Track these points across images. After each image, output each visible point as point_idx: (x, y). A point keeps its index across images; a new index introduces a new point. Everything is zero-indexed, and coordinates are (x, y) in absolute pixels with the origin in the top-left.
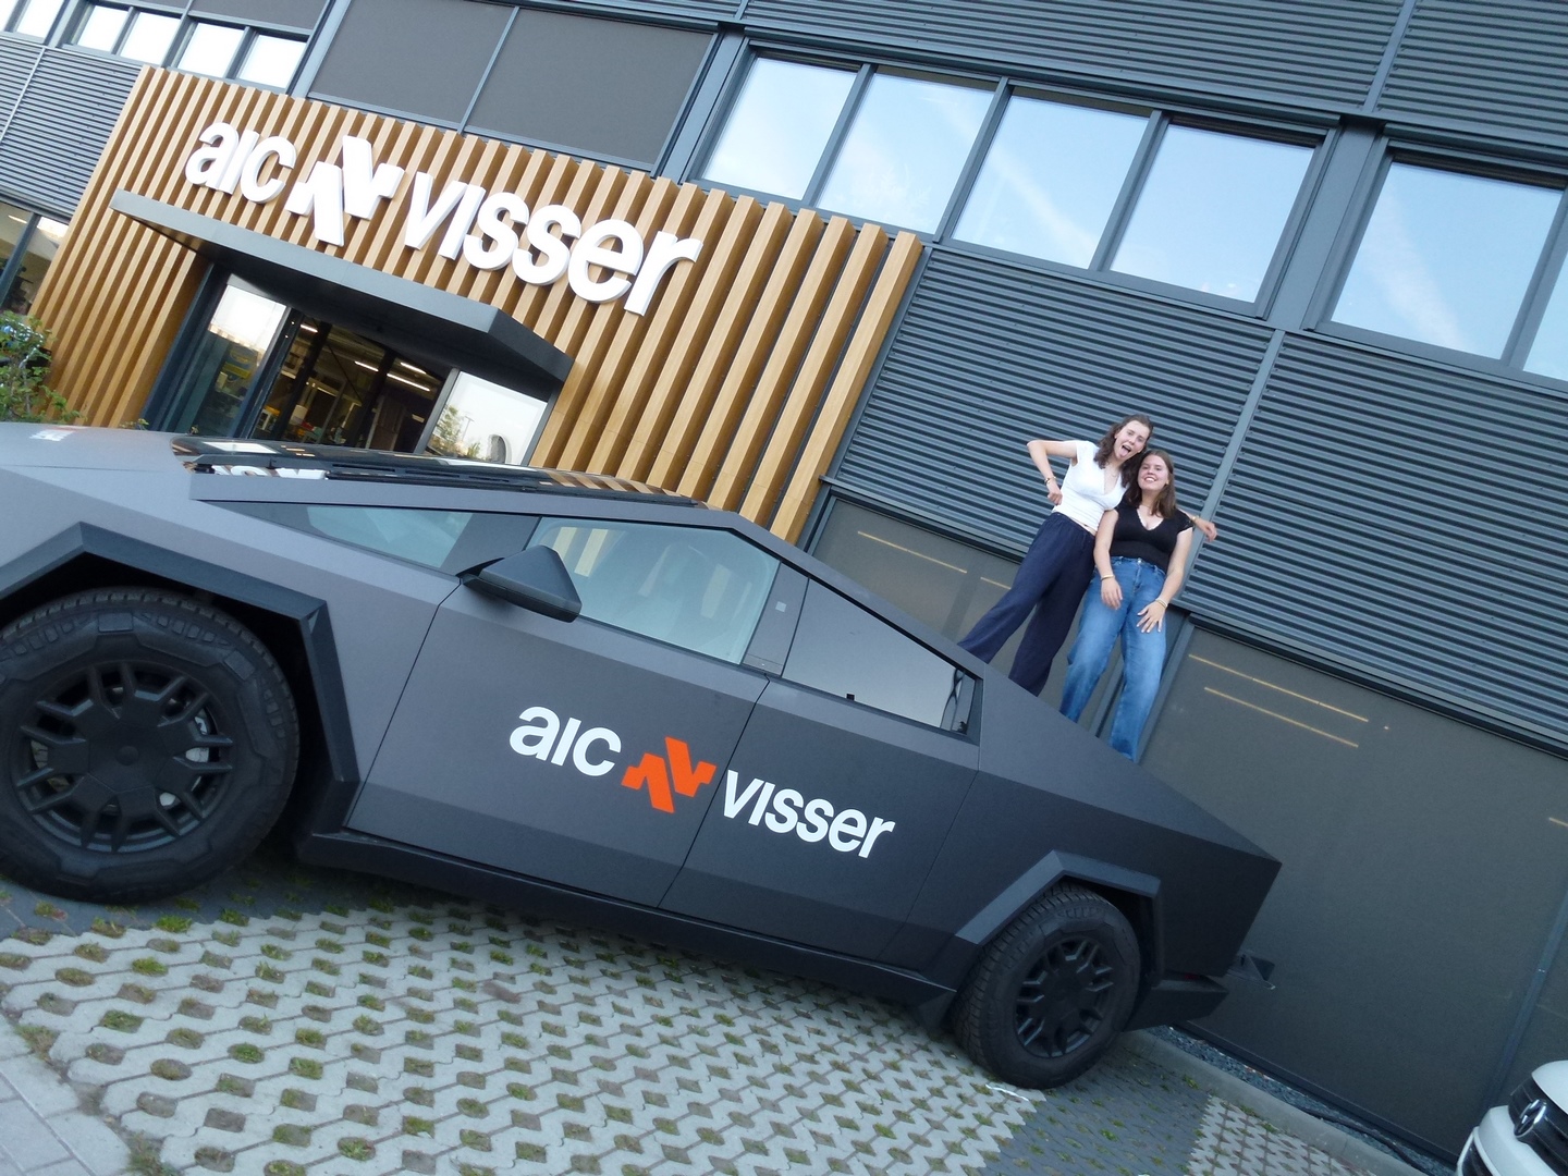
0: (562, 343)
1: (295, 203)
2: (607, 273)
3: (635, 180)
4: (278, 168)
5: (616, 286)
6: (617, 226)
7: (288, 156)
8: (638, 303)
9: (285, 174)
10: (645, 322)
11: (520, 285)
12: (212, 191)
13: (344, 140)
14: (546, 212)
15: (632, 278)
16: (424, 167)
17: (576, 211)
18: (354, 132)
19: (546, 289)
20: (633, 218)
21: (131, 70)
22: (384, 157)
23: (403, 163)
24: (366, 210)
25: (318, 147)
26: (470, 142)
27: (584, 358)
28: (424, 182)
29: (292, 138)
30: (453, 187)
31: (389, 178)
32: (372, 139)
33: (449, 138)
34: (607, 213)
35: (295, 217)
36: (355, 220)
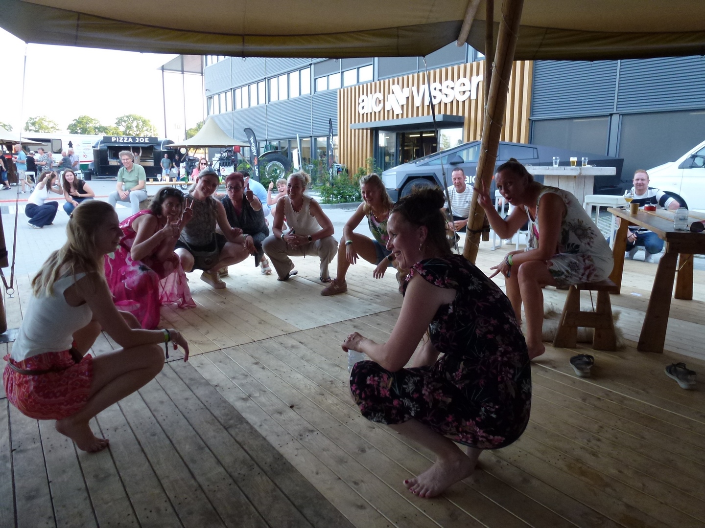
0: (460, 114)
1: (387, 108)
2: (464, 92)
3: (462, 66)
4: (380, 101)
5: (467, 94)
6: (462, 80)
7: (381, 96)
8: (473, 97)
9: (382, 102)
10: (477, 100)
11: (446, 104)
12: (367, 114)
13: (392, 87)
14: (445, 83)
15: (470, 91)
16: (413, 85)
17: (452, 80)
18: (394, 84)
19: (452, 102)
20: (465, 76)
21: (335, 92)
22: (403, 87)
23: (408, 86)
24: (404, 102)
25: (387, 91)
26: (421, 74)
27: (466, 115)
28: (415, 89)
29: (380, 92)
30: (422, 87)
31: (406, 92)
32: (398, 84)
33: (416, 75)
34: (459, 78)
35: (388, 111)
36: (403, 106)
